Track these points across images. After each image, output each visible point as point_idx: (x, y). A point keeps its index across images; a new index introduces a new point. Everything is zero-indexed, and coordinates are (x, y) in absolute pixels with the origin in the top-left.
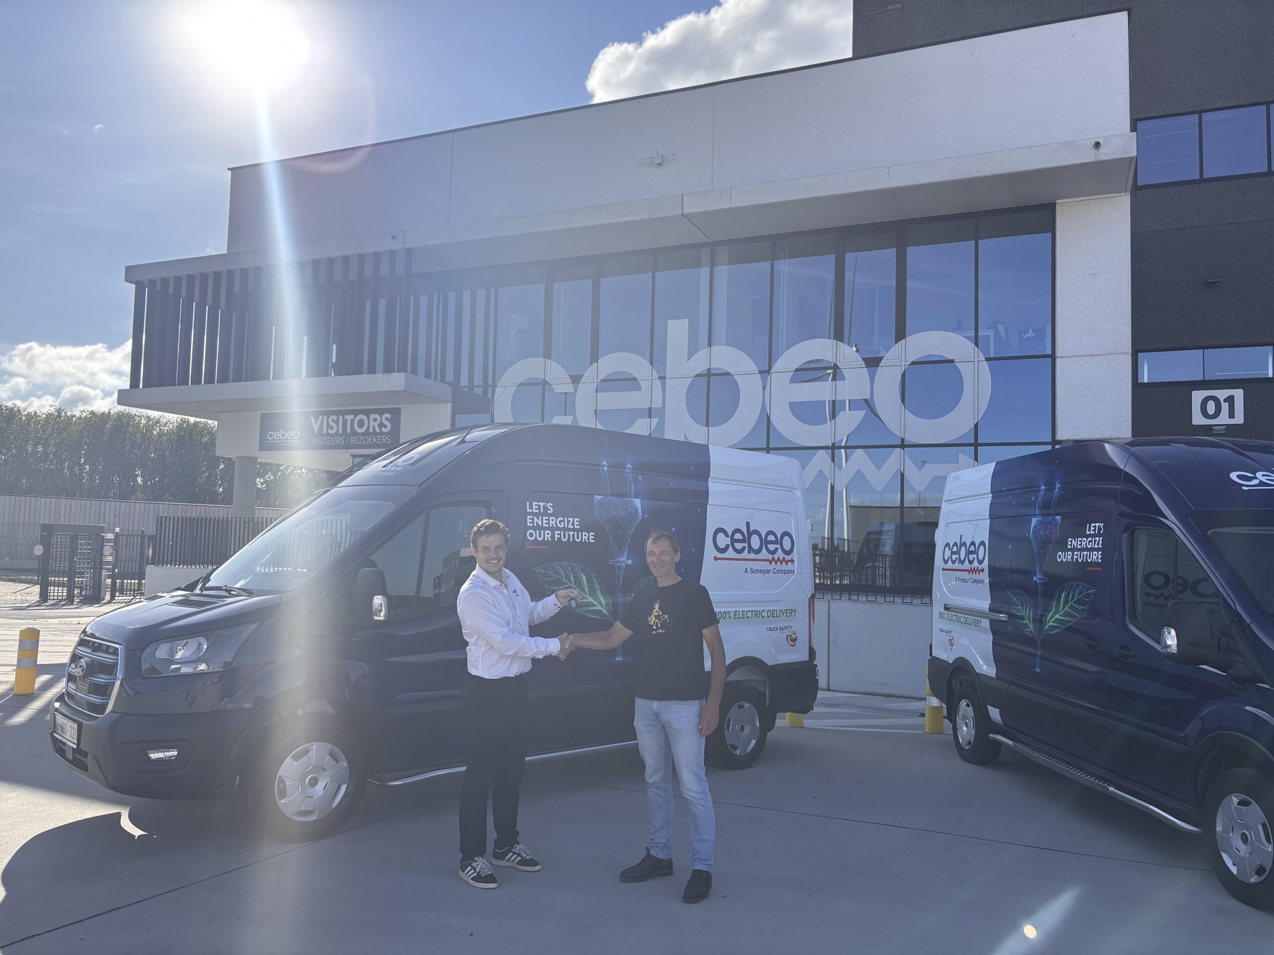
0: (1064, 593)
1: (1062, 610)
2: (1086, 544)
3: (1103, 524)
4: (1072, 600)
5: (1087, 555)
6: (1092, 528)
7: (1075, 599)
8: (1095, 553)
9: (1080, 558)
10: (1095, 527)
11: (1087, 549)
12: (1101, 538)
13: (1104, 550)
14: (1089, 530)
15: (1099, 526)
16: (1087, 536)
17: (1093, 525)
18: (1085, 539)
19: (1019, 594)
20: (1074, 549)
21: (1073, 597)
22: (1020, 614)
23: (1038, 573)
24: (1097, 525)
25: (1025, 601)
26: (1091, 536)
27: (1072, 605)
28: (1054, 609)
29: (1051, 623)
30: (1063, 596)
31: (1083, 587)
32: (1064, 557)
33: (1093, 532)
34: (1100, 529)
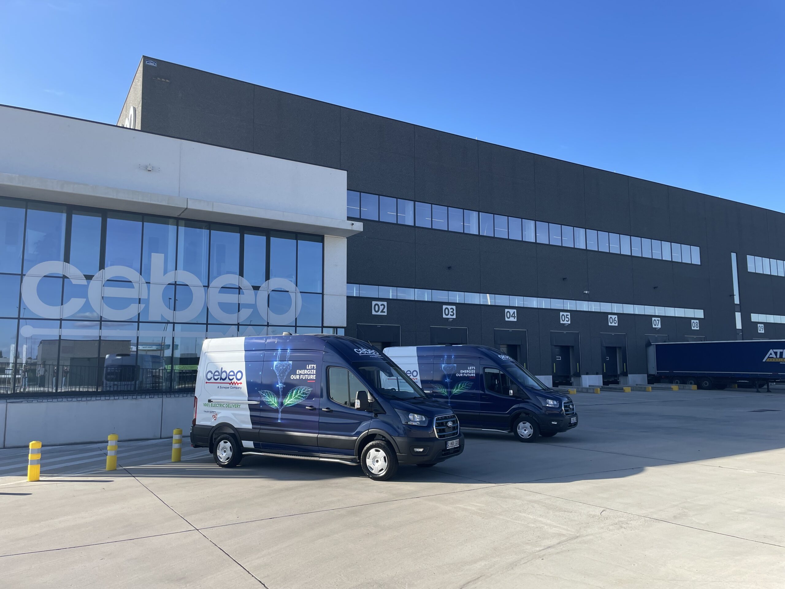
0: (295, 391)
1: (294, 397)
2: (307, 372)
3: (315, 365)
4: (299, 393)
5: (307, 376)
6: (310, 367)
7: (301, 393)
8: (311, 375)
9: (304, 377)
10: (311, 366)
11: (307, 374)
12: (315, 370)
13: (317, 374)
14: (308, 367)
15: (313, 366)
16: (307, 370)
17: (310, 365)
18: (306, 370)
19: (267, 392)
20: (300, 375)
21: (300, 392)
22: (268, 400)
23: (279, 383)
24: (312, 365)
25: (271, 394)
26: (310, 369)
27: (299, 395)
28: (289, 397)
29: (288, 402)
30: (294, 392)
31: (306, 388)
32: (293, 377)
33: (310, 368)
34: (314, 367)
